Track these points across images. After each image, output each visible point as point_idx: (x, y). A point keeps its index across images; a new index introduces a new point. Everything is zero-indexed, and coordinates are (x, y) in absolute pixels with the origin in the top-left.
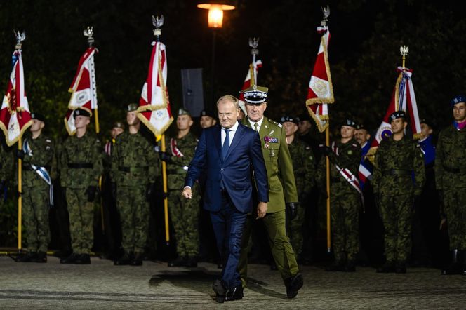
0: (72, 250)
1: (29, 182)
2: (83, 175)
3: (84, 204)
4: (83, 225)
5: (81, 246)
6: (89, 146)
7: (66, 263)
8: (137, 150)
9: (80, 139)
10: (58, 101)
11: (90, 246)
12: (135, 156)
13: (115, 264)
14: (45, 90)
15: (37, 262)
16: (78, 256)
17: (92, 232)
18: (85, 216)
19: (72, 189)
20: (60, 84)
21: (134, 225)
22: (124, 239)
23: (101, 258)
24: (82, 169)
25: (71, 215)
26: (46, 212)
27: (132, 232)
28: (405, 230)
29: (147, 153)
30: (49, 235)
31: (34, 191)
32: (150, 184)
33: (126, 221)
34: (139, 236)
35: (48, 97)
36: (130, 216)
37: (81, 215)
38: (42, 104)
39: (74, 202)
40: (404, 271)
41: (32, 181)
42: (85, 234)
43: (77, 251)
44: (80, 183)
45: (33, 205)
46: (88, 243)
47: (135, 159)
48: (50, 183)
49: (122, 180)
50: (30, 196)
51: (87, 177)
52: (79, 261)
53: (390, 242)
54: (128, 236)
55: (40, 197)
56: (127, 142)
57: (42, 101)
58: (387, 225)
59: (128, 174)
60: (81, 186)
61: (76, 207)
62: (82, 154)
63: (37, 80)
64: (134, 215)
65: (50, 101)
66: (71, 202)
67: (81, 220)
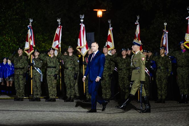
0: (49, 97)
1: (34, 73)
2: (52, 71)
3: (53, 80)
4: (53, 88)
5: (52, 95)
6: (55, 60)
7: (47, 101)
8: (71, 62)
9: (52, 58)
10: (46, 44)
11: (56, 96)
12: (70, 64)
13: (64, 101)
14: (42, 40)
15: (37, 101)
16: (52, 99)
17: (56, 91)
18: (53, 85)
19: (49, 75)
20: (47, 38)
21: (70, 88)
22: (67, 93)
23: (60, 99)
24: (52, 68)
25: (49, 85)
26: (40, 84)
27: (70, 90)
28: (165, 88)
29: (75, 63)
30: (41, 92)
31: (36, 76)
32: (76, 73)
33: (68, 86)
34: (72, 92)
35: (43, 43)
36: (69, 85)
37: (52, 85)
38: (41, 45)
39: (50, 80)
40: (164, 102)
41: (35, 73)
42: (54, 91)
43: (51, 97)
44: (51, 73)
45: (36, 81)
46: (55, 94)
47: (70, 65)
48: (41, 74)
49: (66, 72)
50: (34, 78)
51: (54, 71)
52: (52, 101)
53: (159, 92)
54: (69, 92)
55: (38, 79)
56: (68, 59)
57: (41, 44)
58: (158, 86)
59: (68, 70)
60: (52, 74)
61: (50, 82)
62: (52, 63)
63: (39, 37)
64: (70, 84)
65: (43, 44)
66: (49, 80)
67: (52, 86)
